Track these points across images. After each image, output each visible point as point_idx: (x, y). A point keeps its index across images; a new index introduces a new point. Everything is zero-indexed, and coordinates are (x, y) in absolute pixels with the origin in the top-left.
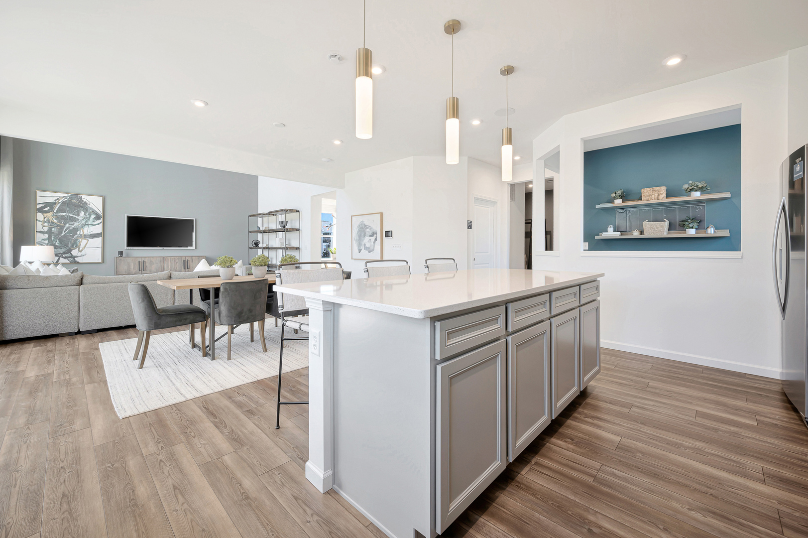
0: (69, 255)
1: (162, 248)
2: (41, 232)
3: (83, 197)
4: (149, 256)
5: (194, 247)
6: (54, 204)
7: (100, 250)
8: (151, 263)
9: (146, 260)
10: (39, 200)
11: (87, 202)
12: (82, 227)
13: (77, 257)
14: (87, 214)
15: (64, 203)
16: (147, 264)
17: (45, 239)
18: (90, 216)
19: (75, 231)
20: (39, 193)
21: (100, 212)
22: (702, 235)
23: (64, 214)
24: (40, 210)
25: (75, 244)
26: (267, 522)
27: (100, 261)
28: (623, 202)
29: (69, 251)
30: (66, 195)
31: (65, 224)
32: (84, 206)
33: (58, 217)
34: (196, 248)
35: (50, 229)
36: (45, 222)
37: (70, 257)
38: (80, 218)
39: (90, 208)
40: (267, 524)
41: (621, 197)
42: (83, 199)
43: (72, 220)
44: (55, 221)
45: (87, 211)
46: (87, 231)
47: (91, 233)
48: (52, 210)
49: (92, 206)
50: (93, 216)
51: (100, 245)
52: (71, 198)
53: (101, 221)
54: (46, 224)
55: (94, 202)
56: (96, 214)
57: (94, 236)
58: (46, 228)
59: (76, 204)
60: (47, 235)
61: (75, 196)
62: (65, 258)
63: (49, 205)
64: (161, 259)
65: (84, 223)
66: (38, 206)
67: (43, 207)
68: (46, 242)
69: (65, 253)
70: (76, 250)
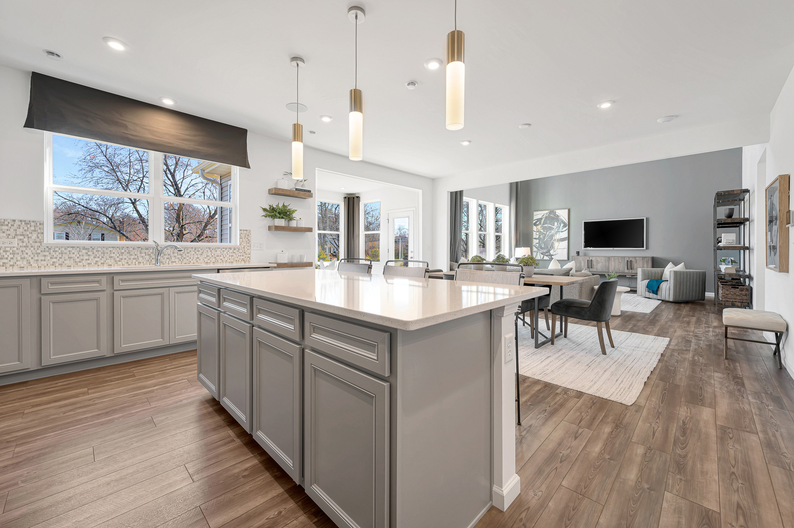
0: (549, 254)
1: (612, 249)
2: (535, 239)
3: (557, 211)
4: (596, 255)
5: (645, 248)
6: (541, 219)
7: (566, 251)
8: (598, 262)
9: (593, 259)
10: (535, 218)
11: (559, 215)
12: (556, 233)
13: (553, 255)
14: (559, 224)
15: (546, 217)
16: (594, 263)
17: (537, 243)
19: (552, 236)
20: (535, 213)
21: (566, 221)
23: (546, 225)
24: (535, 224)
25: (552, 247)
27: (566, 259)
29: (549, 251)
30: (547, 212)
31: (547, 232)
32: (557, 218)
33: (544, 228)
34: (647, 249)
35: (540, 236)
36: (537, 232)
37: (549, 255)
38: (554, 227)
39: (561, 219)
42: (557, 213)
43: (551, 229)
44: (542, 231)
45: (559, 221)
46: (558, 237)
47: (561, 238)
48: (540, 223)
49: (561, 217)
50: (562, 225)
51: (566, 247)
52: (550, 213)
53: (567, 227)
54: (538, 233)
55: (563, 214)
56: (564, 223)
57: (562, 240)
58: (538, 236)
59: (553, 217)
60: (538, 240)
61: (552, 212)
62: (547, 256)
63: (539, 220)
64: (607, 258)
65: (557, 230)
66: (534, 222)
67: (536, 222)
68: (538, 245)
69: (546, 253)
70: (553, 250)
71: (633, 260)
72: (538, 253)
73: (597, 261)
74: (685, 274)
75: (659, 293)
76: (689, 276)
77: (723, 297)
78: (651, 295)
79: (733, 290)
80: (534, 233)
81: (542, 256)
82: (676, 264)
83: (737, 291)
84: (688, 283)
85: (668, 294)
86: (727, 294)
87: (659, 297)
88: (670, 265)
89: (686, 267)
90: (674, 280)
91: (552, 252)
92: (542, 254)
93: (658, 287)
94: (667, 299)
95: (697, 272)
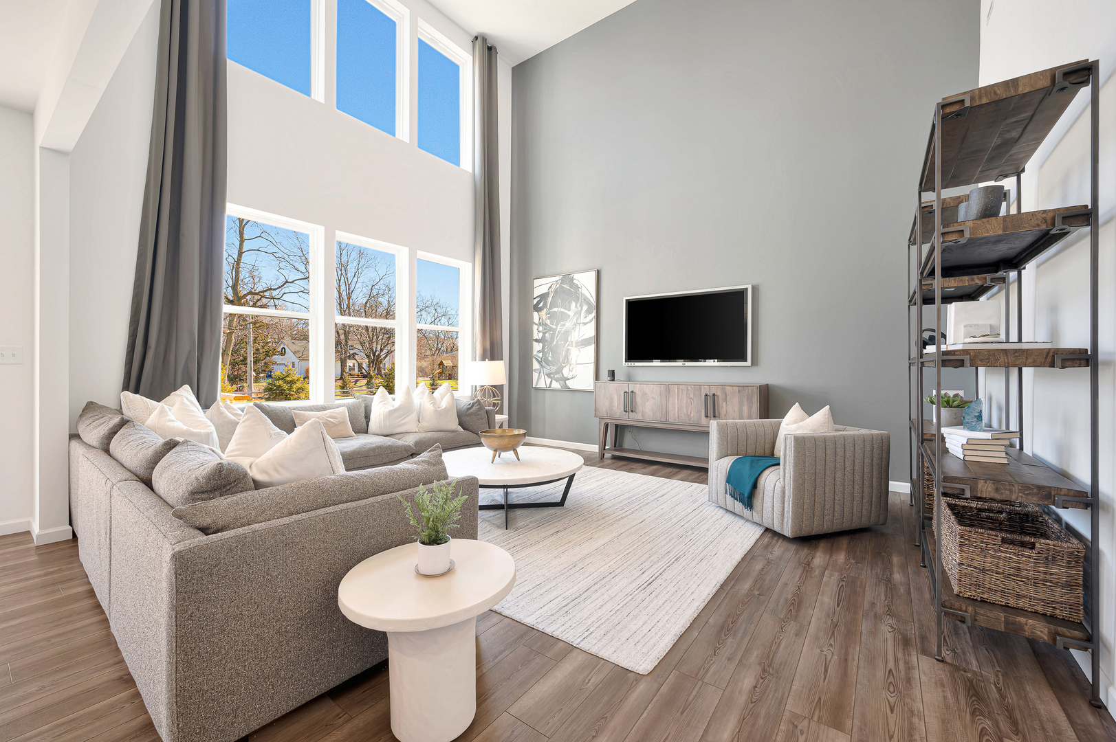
0: (560, 376)
2: (537, 340)
3: (575, 276)
5: (749, 363)
6: (548, 294)
7: (591, 368)
8: (646, 397)
9: (639, 389)
10: (537, 292)
11: (579, 286)
12: (573, 329)
13: (569, 379)
14: (578, 306)
15: (556, 291)
16: (638, 400)
17: (539, 351)
18: (582, 309)
19: (567, 333)
20: (537, 282)
21: (593, 298)
23: (556, 309)
24: (536, 308)
25: (567, 359)
27: (592, 386)
29: (560, 370)
30: (557, 278)
31: (557, 325)
32: (575, 292)
33: (552, 317)
34: (753, 364)
35: (544, 334)
36: (540, 325)
37: (562, 379)
38: (571, 313)
39: (582, 294)
42: (575, 281)
43: (565, 317)
44: (548, 322)
45: (578, 298)
46: (576, 336)
47: (582, 338)
48: (545, 305)
49: (584, 291)
50: (585, 308)
51: (592, 359)
52: (563, 281)
53: (594, 314)
54: (541, 328)
55: (586, 282)
56: (588, 303)
57: (585, 343)
58: (541, 335)
59: (568, 290)
60: (541, 345)
61: (567, 278)
62: (557, 380)
63: (543, 297)
64: (663, 388)
65: (575, 320)
66: (535, 301)
67: (538, 303)
68: (540, 355)
69: (557, 373)
70: (567, 367)
71: (719, 393)
72: (542, 374)
73: (645, 394)
74: (830, 446)
75: (757, 503)
76: (840, 452)
77: (965, 581)
78: (739, 507)
79: (1008, 552)
80: (535, 327)
81: (548, 381)
82: (810, 410)
83: (1026, 560)
84: (839, 474)
85: (780, 509)
86: (982, 571)
87: (756, 518)
88: (795, 412)
89: (836, 417)
90: (796, 465)
91: (566, 372)
92: (548, 375)
93: (755, 486)
94: (777, 528)
95: (863, 438)
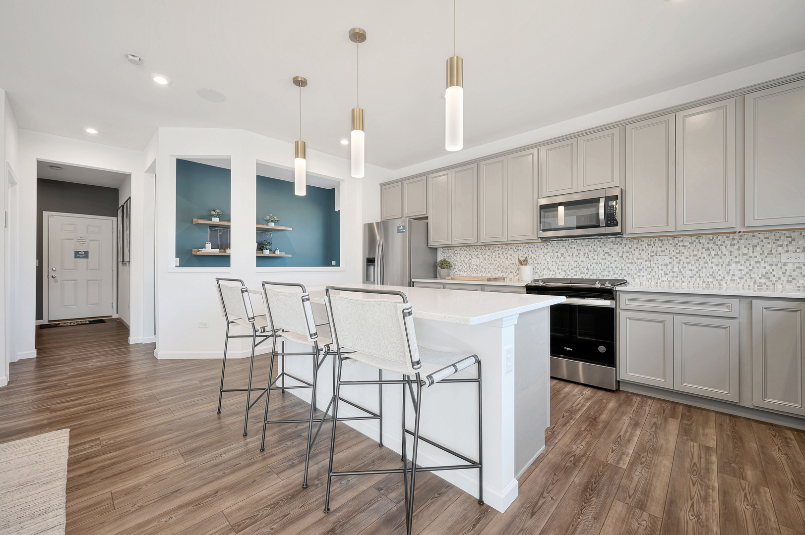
22: (272, 255)
26: (571, 526)
28: (220, 220)
40: (573, 526)
41: (218, 216)
